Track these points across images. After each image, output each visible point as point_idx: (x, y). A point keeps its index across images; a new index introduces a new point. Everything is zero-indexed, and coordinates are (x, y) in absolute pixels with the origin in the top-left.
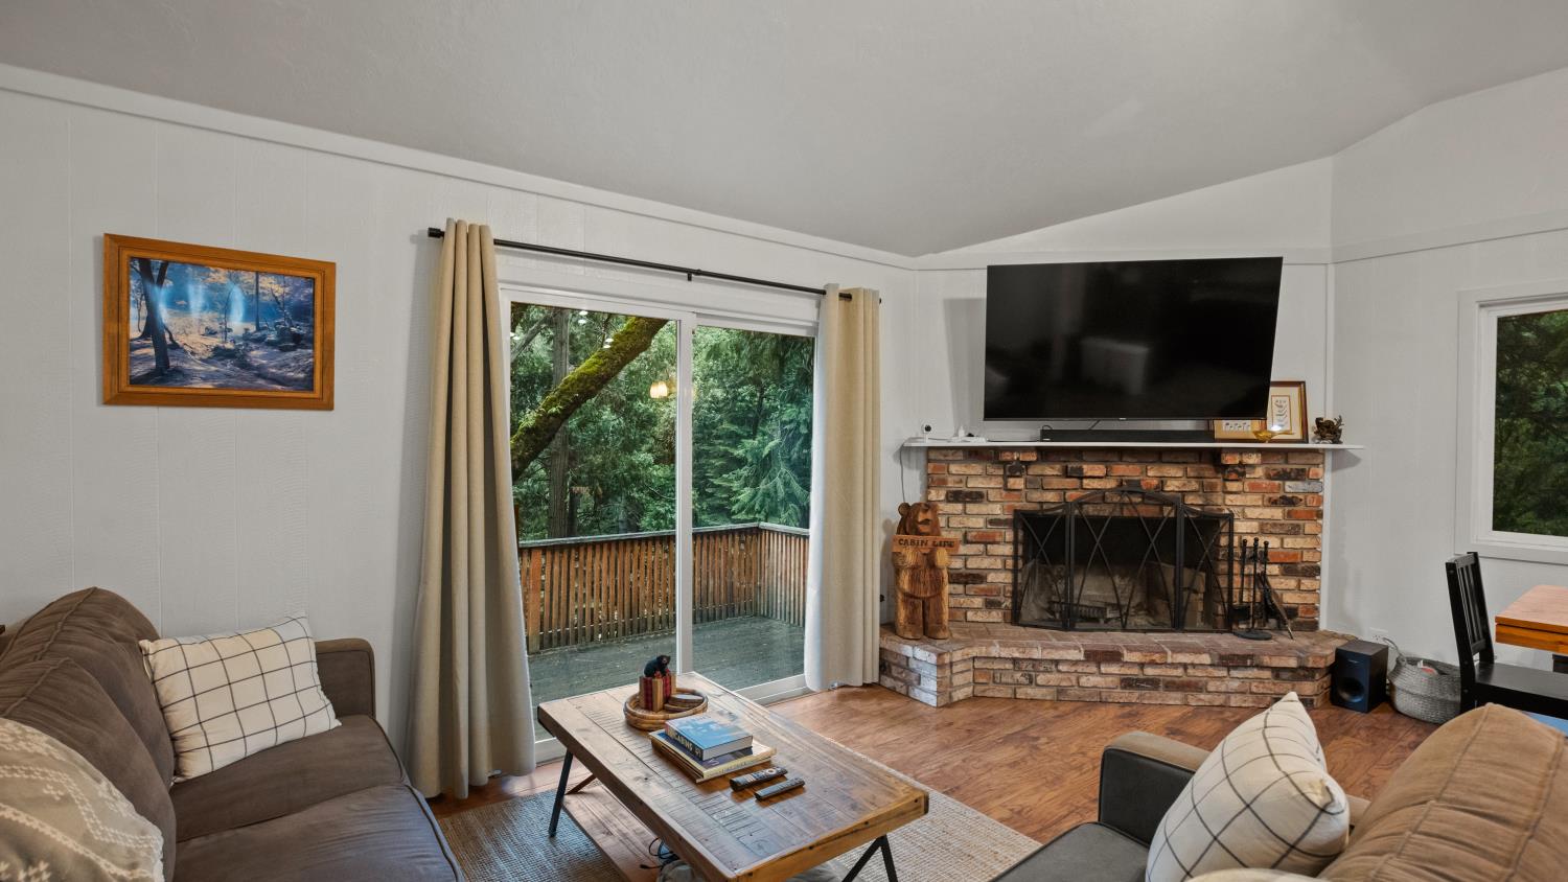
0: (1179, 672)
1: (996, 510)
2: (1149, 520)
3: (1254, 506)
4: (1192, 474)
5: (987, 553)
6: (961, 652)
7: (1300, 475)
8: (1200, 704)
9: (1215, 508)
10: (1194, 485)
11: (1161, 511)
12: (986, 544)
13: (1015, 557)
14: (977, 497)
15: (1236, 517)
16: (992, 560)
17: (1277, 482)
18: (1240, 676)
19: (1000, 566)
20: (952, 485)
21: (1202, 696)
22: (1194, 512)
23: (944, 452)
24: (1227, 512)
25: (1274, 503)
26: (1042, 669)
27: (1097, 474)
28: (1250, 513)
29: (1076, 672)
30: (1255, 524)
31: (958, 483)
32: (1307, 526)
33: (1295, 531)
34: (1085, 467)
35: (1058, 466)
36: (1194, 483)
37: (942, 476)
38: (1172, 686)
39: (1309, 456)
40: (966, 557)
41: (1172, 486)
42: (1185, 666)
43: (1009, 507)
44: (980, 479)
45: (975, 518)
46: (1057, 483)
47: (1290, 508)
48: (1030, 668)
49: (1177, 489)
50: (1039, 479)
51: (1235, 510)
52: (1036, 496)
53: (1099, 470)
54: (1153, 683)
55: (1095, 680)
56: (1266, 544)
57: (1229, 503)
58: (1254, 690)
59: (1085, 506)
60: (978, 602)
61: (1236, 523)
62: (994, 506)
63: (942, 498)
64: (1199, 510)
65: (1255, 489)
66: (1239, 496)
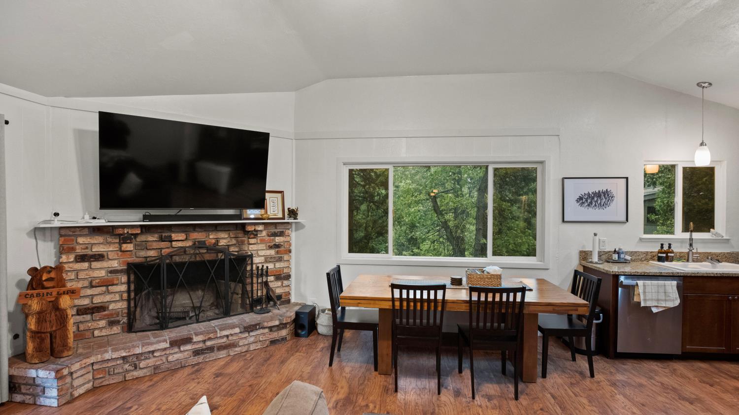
0: (225, 340)
1: (115, 264)
2: (209, 261)
3: (262, 250)
4: (232, 236)
5: (109, 292)
6: (79, 363)
7: (281, 234)
8: (235, 353)
9: (244, 252)
10: (234, 241)
11: (217, 256)
12: (107, 286)
13: (129, 291)
14: (100, 257)
15: (254, 255)
16: (112, 296)
17: (272, 238)
18: (254, 335)
19: (118, 299)
20: (79, 251)
21: (236, 349)
22: (234, 255)
23: (73, 230)
24: (250, 253)
25: (271, 248)
26: (143, 358)
27: (180, 238)
28: (261, 253)
29: (165, 354)
30: (263, 258)
31: (84, 249)
32: (285, 257)
33: (280, 260)
34: (173, 235)
35: (156, 235)
37: (72, 245)
38: (221, 348)
39: (285, 225)
40: (92, 296)
41: (222, 243)
42: (227, 336)
43: (124, 262)
44: (101, 246)
45: (99, 271)
46: (155, 245)
47: (278, 249)
48: (135, 359)
49: (225, 244)
50: (144, 243)
51: (253, 252)
52: (143, 253)
53: (182, 236)
54: (211, 349)
55: (176, 356)
56: (267, 267)
57: (250, 249)
58: (261, 339)
59: (174, 257)
60: (103, 323)
61: (254, 258)
62: (113, 262)
63: (72, 260)
64: (236, 253)
65: (262, 241)
66: (255, 246)
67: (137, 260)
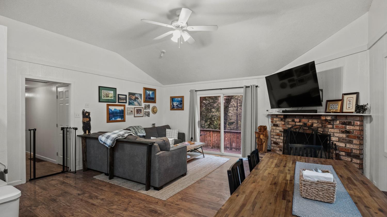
3: (337, 133)
4: (320, 122)
5: (279, 138)
7: (349, 124)
9: (326, 132)
12: (280, 136)
13: (284, 140)
14: (278, 126)
16: (280, 140)
17: (344, 126)
19: (281, 142)
22: (320, 133)
23: (273, 115)
24: (329, 134)
25: (343, 132)
27: (298, 121)
28: (336, 135)
30: (337, 138)
31: (275, 122)
32: (354, 141)
33: (351, 142)
34: (295, 119)
36: (320, 125)
37: (273, 121)
39: (354, 117)
40: (276, 139)
41: (315, 125)
43: (283, 128)
44: (278, 122)
45: (278, 130)
46: (291, 123)
47: (348, 134)
49: (316, 126)
50: (287, 122)
51: (332, 134)
52: (287, 126)
57: (330, 131)
59: (297, 129)
60: (278, 149)
61: (332, 137)
62: (280, 128)
63: (273, 125)
64: (322, 132)
65: (337, 127)
66: (332, 129)
67: (287, 128)
